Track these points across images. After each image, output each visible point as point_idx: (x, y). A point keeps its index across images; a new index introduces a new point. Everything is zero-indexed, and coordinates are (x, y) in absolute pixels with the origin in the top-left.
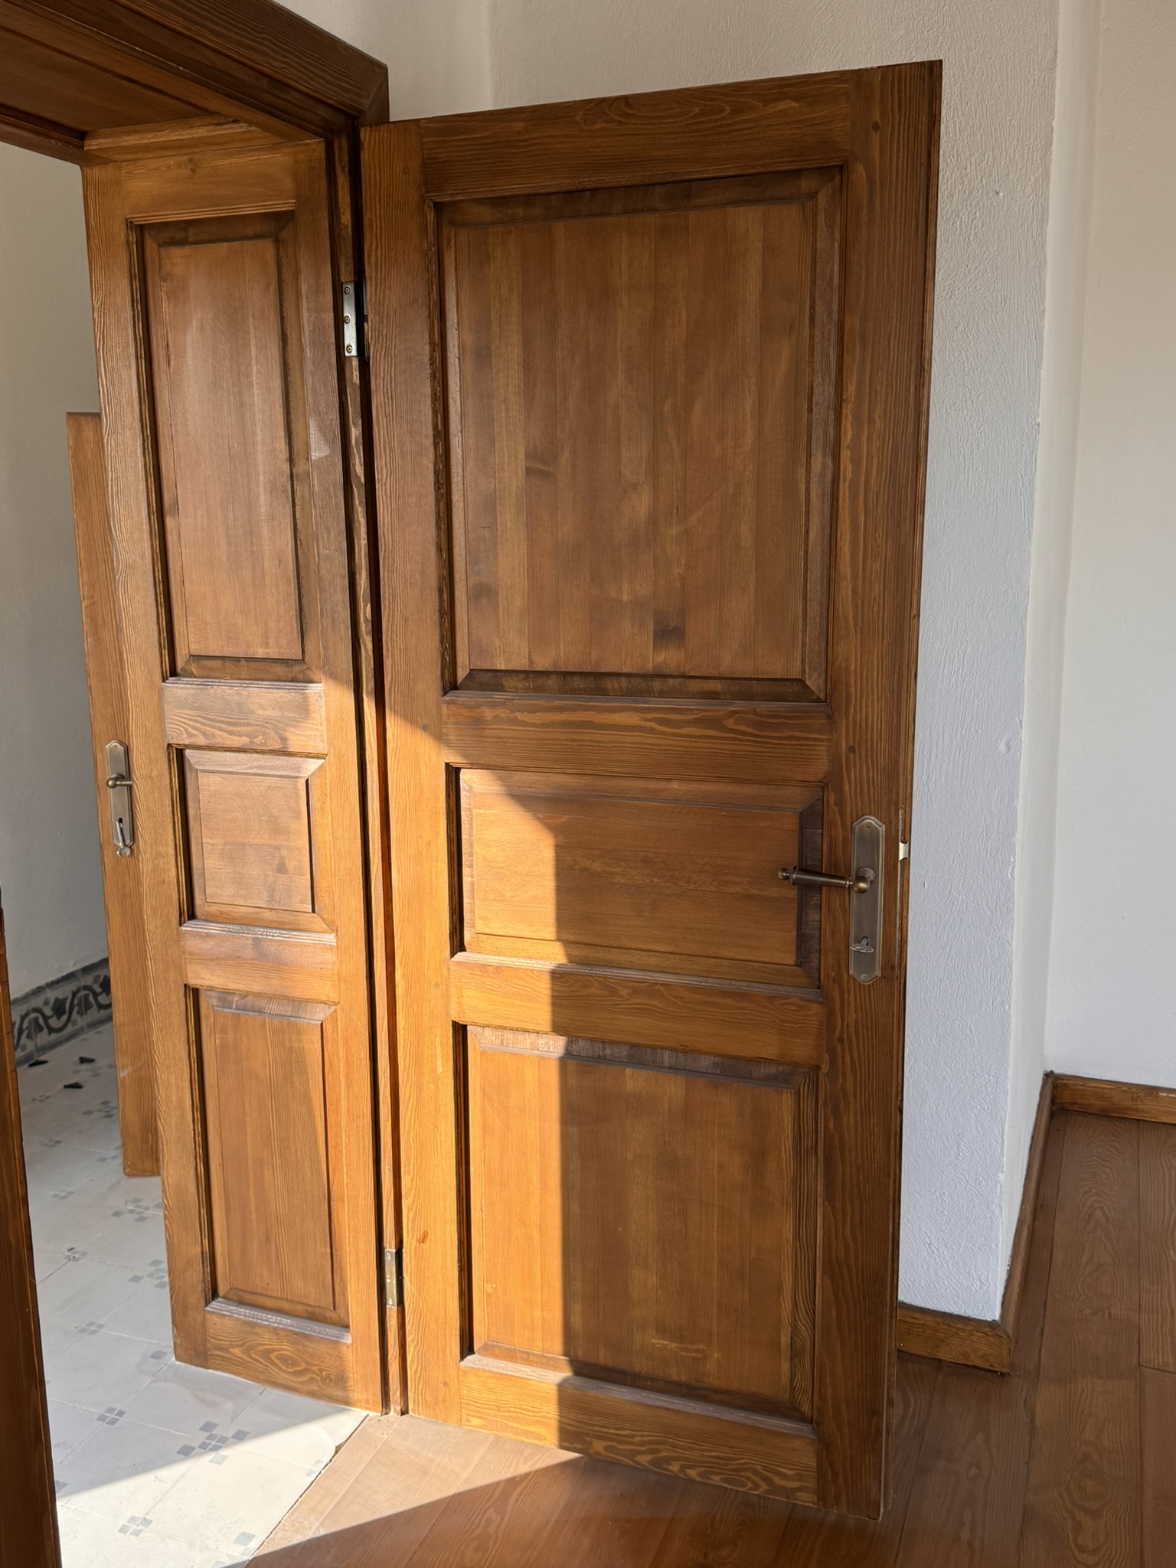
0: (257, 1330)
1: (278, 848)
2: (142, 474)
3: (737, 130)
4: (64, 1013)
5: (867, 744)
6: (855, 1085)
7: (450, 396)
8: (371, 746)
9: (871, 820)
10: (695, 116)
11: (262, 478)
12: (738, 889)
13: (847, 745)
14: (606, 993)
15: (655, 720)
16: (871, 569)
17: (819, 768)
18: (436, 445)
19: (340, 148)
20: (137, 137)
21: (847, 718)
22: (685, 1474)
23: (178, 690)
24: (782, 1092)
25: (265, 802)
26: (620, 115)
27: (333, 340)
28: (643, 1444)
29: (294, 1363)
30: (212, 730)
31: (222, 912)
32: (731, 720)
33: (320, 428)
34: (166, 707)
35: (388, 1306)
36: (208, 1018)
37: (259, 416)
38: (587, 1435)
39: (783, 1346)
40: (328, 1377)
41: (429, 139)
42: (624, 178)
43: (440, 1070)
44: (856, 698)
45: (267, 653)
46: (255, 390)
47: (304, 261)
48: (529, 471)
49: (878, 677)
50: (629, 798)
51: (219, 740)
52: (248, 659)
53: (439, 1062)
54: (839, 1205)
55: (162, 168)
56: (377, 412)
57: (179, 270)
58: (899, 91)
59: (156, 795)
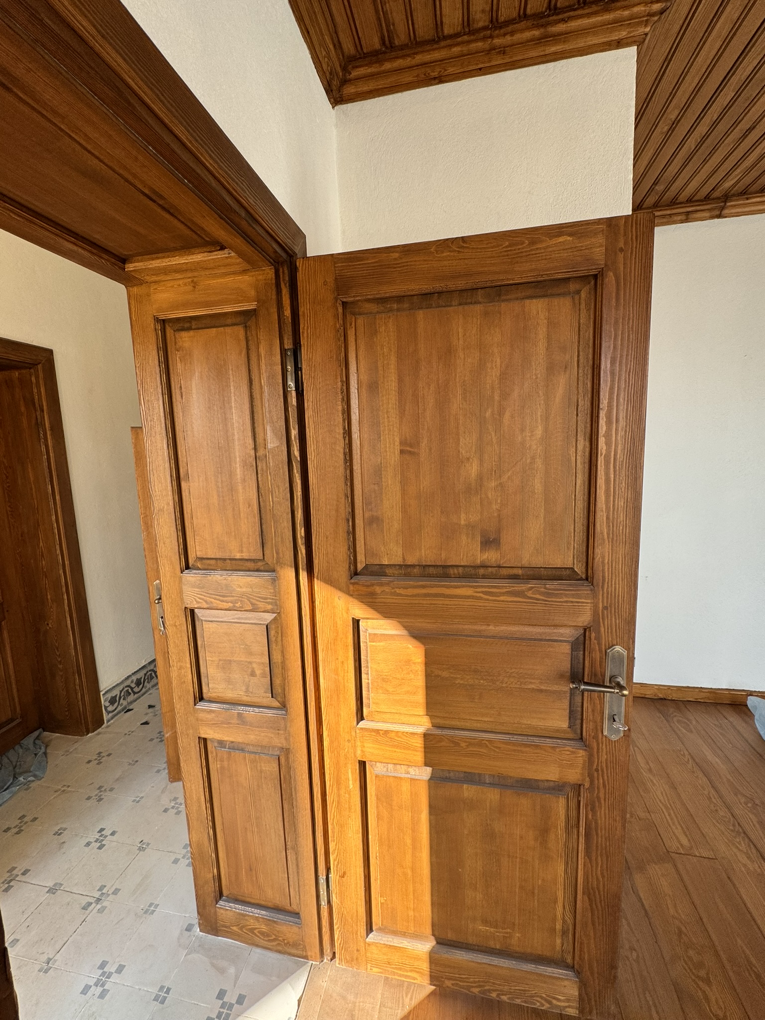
0: (246, 918)
1: (250, 663)
2: (167, 459)
3: (533, 254)
4: (141, 684)
5: (615, 605)
6: (605, 794)
7: (352, 411)
8: (305, 607)
9: (618, 648)
10: (506, 247)
11: (238, 459)
12: (533, 686)
13: (603, 605)
14: (452, 745)
15: (482, 592)
16: (618, 505)
17: (585, 618)
18: (344, 438)
19: (283, 272)
20: (158, 261)
21: (603, 590)
22: (500, 998)
23: (190, 577)
24: (559, 797)
25: (242, 638)
26: (458, 247)
27: (281, 381)
28: (475, 982)
29: (268, 936)
30: (211, 599)
31: (218, 697)
32: (531, 592)
33: (273, 431)
34: (184, 587)
35: (322, 906)
36: (212, 753)
37: (236, 425)
38: (442, 977)
39: (557, 930)
40: (288, 943)
41: (340, 265)
42: (461, 284)
43: (351, 786)
44: (608, 579)
45: (242, 556)
46: (233, 410)
47: (262, 336)
48: (402, 452)
49: (622, 566)
50: (464, 635)
51: (215, 605)
52: (230, 559)
53: (351, 782)
54: (594, 858)
55: (175, 286)
56: (309, 422)
57: (187, 345)
58: (636, 228)
59: (179, 635)
